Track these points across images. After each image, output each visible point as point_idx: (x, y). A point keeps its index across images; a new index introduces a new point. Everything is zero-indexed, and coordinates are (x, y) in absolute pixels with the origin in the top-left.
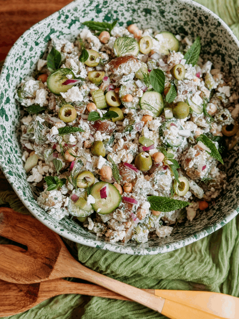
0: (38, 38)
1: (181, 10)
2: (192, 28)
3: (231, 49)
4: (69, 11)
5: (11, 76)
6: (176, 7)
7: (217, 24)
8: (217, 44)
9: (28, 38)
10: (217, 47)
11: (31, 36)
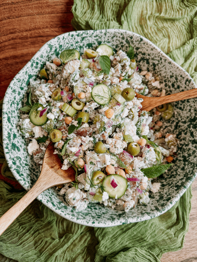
0: (22, 84)
1: (112, 38)
2: (122, 48)
3: (153, 54)
4: (37, 59)
5: (11, 118)
6: (109, 37)
7: (140, 40)
8: (142, 53)
9: (14, 86)
10: (142, 56)
11: (16, 84)
